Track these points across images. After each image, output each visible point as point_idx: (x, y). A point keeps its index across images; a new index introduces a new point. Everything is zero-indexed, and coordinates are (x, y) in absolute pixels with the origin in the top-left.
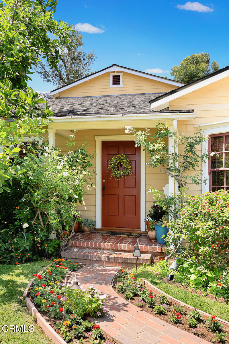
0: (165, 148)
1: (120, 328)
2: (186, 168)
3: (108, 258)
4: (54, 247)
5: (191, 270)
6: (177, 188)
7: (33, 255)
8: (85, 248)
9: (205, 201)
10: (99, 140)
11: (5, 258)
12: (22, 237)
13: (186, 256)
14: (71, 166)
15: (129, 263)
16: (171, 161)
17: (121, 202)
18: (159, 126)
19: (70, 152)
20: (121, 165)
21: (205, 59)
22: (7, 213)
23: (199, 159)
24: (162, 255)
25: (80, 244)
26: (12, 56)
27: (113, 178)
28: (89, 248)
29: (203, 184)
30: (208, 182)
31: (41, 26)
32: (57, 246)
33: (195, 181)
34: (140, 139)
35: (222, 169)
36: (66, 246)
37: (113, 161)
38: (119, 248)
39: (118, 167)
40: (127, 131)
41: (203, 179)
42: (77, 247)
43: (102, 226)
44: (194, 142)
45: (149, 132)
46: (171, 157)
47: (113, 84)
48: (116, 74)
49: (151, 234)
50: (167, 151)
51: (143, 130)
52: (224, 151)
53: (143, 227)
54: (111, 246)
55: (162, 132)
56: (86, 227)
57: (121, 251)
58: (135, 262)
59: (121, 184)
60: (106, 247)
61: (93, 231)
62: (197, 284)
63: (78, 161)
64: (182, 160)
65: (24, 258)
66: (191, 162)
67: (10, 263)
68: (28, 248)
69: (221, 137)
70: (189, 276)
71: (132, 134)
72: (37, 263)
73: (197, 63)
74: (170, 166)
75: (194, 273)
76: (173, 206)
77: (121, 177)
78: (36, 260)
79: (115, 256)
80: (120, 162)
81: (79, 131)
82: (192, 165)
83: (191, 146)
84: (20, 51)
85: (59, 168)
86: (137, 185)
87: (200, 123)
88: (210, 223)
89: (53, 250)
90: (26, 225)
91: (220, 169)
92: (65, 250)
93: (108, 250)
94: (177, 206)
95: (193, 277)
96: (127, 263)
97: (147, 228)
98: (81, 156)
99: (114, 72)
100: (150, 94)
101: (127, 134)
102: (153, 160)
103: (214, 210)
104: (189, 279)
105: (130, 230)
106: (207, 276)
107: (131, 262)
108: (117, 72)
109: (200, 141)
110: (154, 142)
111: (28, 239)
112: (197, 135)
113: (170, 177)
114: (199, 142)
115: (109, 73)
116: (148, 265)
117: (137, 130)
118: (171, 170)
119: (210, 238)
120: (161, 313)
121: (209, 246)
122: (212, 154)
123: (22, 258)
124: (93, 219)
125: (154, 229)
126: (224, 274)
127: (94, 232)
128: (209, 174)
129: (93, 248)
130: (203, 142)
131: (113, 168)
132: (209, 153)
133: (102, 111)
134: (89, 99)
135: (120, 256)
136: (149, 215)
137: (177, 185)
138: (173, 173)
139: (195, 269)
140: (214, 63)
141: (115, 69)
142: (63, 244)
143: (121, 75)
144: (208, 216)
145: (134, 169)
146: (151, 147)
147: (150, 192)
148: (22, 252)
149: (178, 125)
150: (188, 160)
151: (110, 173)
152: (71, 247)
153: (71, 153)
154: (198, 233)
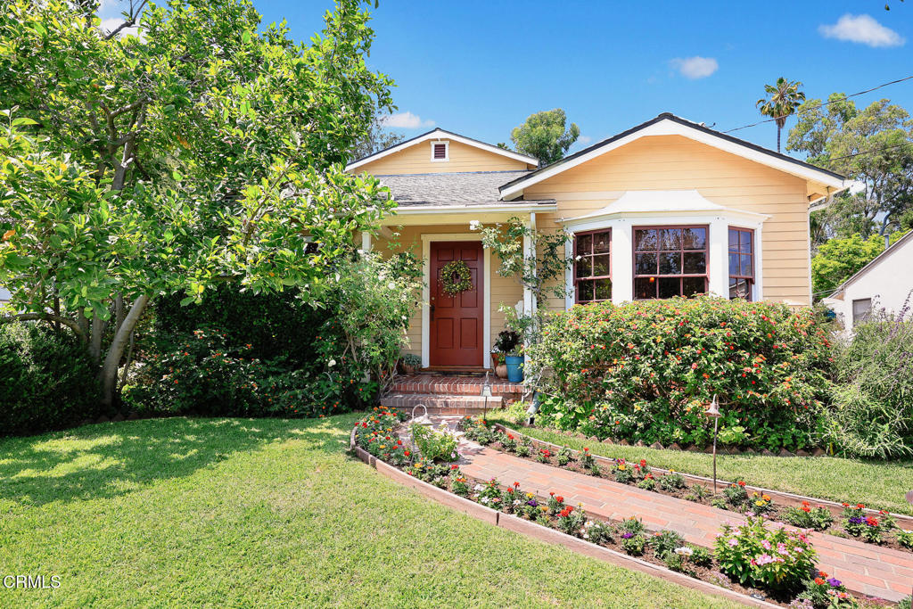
0: (520, 251)
1: (481, 470)
2: (546, 277)
3: (446, 403)
4: (371, 393)
5: (557, 407)
6: (535, 305)
7: (342, 403)
8: (412, 392)
9: (572, 316)
10: (427, 240)
11: (304, 410)
12: (326, 379)
13: (550, 390)
14: (395, 277)
15: (474, 409)
16: (527, 268)
17: (457, 328)
18: (512, 221)
19: (394, 256)
20: (458, 276)
21: (559, 119)
22: (297, 347)
23: (562, 265)
24: (516, 396)
25: (405, 387)
26: (332, 128)
27: (447, 293)
28: (418, 393)
29: (567, 297)
30: (573, 295)
31: (353, 80)
32: (374, 391)
33: (558, 294)
34: (488, 238)
35: (590, 278)
36: (387, 390)
37: (447, 270)
38: (459, 391)
39: (452, 278)
40: (472, 228)
41: (568, 291)
42: (401, 393)
43: (430, 364)
44: (555, 242)
45: (500, 229)
46: (528, 262)
47: (436, 157)
48: (440, 143)
49: (501, 370)
50: (522, 255)
51: (492, 226)
52: (593, 255)
53: (487, 363)
54: (449, 388)
55: (517, 228)
56: (409, 366)
57: (461, 394)
58: (481, 406)
59: (458, 303)
60: (442, 390)
61: (417, 372)
62: (564, 424)
63: (406, 268)
64: (542, 266)
65: (331, 409)
66: (552, 269)
67: (310, 417)
68: (337, 392)
69: (588, 235)
70: (553, 415)
71: (478, 231)
72: (348, 415)
73: (548, 125)
74: (525, 275)
75: (560, 411)
76: (530, 328)
77: (457, 292)
78: (346, 412)
79: (456, 400)
80: (456, 272)
81: (406, 227)
82: (553, 273)
83: (552, 247)
84: (341, 122)
85: (381, 278)
86: (478, 303)
87: (564, 217)
88: (580, 343)
89: (369, 396)
90: (333, 362)
91: (588, 278)
92: (386, 396)
93: (444, 393)
94: (535, 328)
95: (559, 415)
96: (472, 409)
97: (493, 365)
98: (409, 262)
99: (437, 140)
100: (489, 173)
101: (472, 232)
102: (505, 267)
103: (583, 326)
104: (553, 420)
105: (469, 369)
106: (576, 413)
107: (476, 407)
108: (442, 140)
109: (564, 241)
110: (507, 242)
111: (335, 381)
112: (560, 234)
113: (525, 289)
114: (562, 243)
115: (429, 141)
116: (500, 410)
117: (485, 226)
118: (528, 280)
119: (580, 362)
120: (524, 455)
121: (579, 372)
122: (578, 258)
123: (327, 408)
124: (418, 354)
125: (504, 363)
126: (597, 405)
127: (419, 372)
128: (575, 285)
129: (423, 393)
130: (567, 242)
131: (447, 279)
132: (574, 258)
133: (430, 199)
134: (402, 179)
135: (461, 400)
136: (496, 345)
137: (535, 301)
138: (530, 284)
139: (561, 405)
140: (573, 126)
141: (438, 135)
142: (383, 387)
143: (447, 143)
144: (577, 334)
145: (474, 281)
146: (503, 249)
147: (501, 310)
148: (328, 400)
149: (536, 219)
150: (549, 266)
151: (442, 287)
152: (392, 392)
153: (396, 258)
154: (564, 357)
